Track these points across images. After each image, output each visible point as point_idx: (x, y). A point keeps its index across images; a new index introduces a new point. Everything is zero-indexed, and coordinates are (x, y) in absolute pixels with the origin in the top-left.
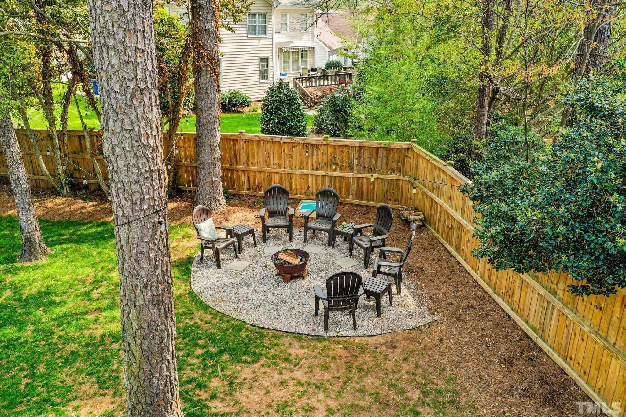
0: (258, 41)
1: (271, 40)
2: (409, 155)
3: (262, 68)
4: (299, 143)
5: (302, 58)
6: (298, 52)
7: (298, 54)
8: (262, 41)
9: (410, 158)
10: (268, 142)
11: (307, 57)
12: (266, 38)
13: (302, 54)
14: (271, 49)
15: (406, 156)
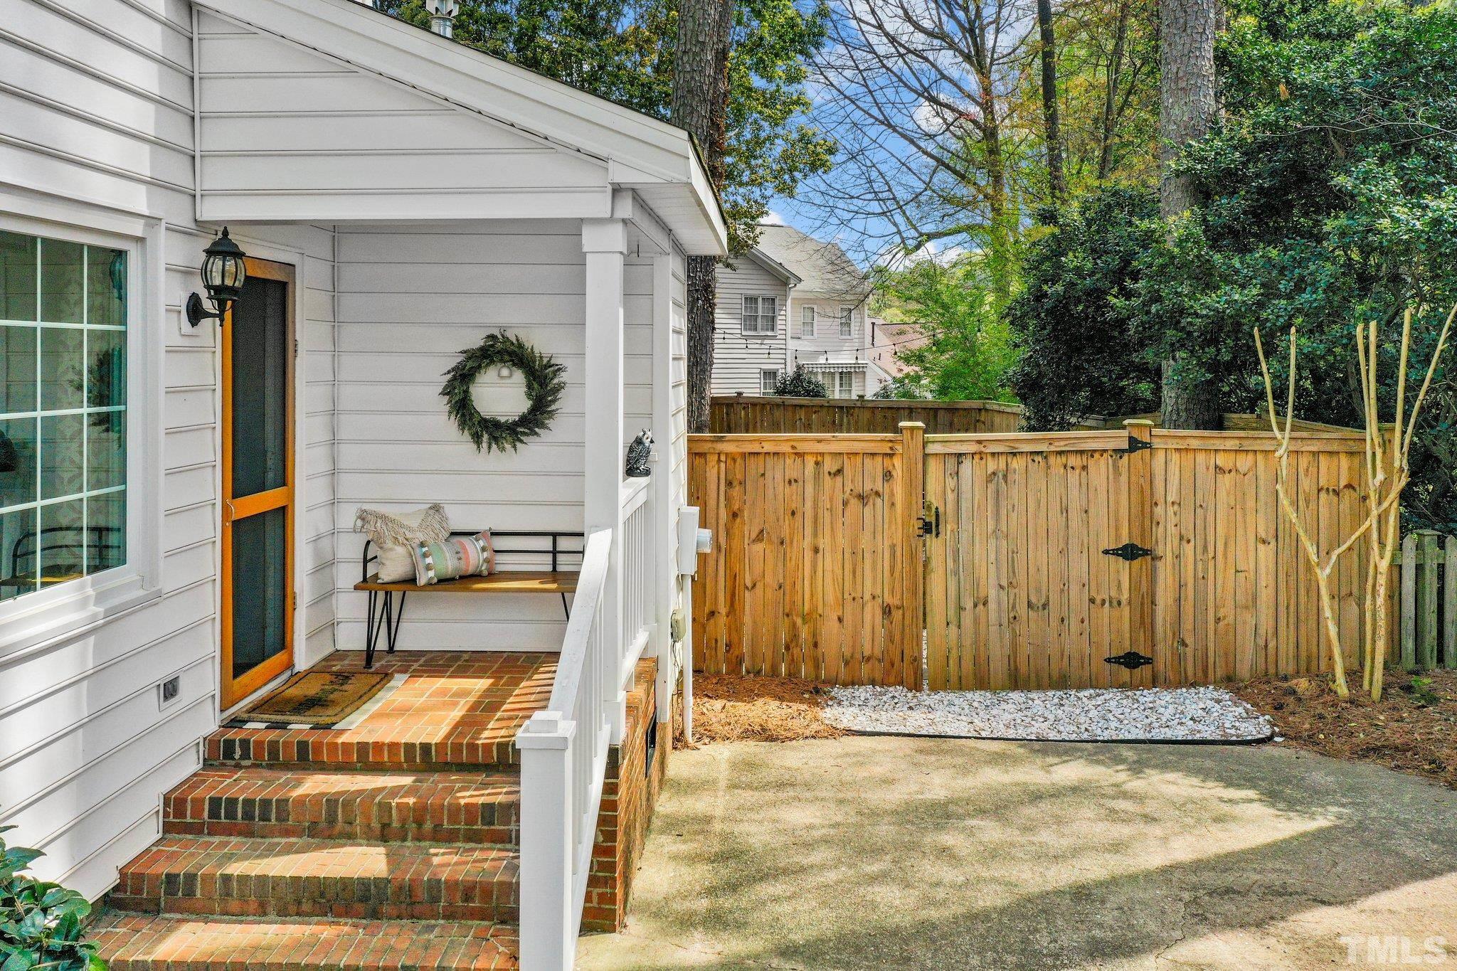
0: (759, 341)
1: (783, 342)
2: (983, 419)
3: (765, 388)
4: (822, 406)
5: (841, 385)
6: (833, 374)
7: (833, 379)
8: (766, 342)
9: (984, 423)
10: (778, 405)
11: (850, 385)
12: (774, 337)
13: (841, 378)
14: (784, 356)
15: (978, 421)
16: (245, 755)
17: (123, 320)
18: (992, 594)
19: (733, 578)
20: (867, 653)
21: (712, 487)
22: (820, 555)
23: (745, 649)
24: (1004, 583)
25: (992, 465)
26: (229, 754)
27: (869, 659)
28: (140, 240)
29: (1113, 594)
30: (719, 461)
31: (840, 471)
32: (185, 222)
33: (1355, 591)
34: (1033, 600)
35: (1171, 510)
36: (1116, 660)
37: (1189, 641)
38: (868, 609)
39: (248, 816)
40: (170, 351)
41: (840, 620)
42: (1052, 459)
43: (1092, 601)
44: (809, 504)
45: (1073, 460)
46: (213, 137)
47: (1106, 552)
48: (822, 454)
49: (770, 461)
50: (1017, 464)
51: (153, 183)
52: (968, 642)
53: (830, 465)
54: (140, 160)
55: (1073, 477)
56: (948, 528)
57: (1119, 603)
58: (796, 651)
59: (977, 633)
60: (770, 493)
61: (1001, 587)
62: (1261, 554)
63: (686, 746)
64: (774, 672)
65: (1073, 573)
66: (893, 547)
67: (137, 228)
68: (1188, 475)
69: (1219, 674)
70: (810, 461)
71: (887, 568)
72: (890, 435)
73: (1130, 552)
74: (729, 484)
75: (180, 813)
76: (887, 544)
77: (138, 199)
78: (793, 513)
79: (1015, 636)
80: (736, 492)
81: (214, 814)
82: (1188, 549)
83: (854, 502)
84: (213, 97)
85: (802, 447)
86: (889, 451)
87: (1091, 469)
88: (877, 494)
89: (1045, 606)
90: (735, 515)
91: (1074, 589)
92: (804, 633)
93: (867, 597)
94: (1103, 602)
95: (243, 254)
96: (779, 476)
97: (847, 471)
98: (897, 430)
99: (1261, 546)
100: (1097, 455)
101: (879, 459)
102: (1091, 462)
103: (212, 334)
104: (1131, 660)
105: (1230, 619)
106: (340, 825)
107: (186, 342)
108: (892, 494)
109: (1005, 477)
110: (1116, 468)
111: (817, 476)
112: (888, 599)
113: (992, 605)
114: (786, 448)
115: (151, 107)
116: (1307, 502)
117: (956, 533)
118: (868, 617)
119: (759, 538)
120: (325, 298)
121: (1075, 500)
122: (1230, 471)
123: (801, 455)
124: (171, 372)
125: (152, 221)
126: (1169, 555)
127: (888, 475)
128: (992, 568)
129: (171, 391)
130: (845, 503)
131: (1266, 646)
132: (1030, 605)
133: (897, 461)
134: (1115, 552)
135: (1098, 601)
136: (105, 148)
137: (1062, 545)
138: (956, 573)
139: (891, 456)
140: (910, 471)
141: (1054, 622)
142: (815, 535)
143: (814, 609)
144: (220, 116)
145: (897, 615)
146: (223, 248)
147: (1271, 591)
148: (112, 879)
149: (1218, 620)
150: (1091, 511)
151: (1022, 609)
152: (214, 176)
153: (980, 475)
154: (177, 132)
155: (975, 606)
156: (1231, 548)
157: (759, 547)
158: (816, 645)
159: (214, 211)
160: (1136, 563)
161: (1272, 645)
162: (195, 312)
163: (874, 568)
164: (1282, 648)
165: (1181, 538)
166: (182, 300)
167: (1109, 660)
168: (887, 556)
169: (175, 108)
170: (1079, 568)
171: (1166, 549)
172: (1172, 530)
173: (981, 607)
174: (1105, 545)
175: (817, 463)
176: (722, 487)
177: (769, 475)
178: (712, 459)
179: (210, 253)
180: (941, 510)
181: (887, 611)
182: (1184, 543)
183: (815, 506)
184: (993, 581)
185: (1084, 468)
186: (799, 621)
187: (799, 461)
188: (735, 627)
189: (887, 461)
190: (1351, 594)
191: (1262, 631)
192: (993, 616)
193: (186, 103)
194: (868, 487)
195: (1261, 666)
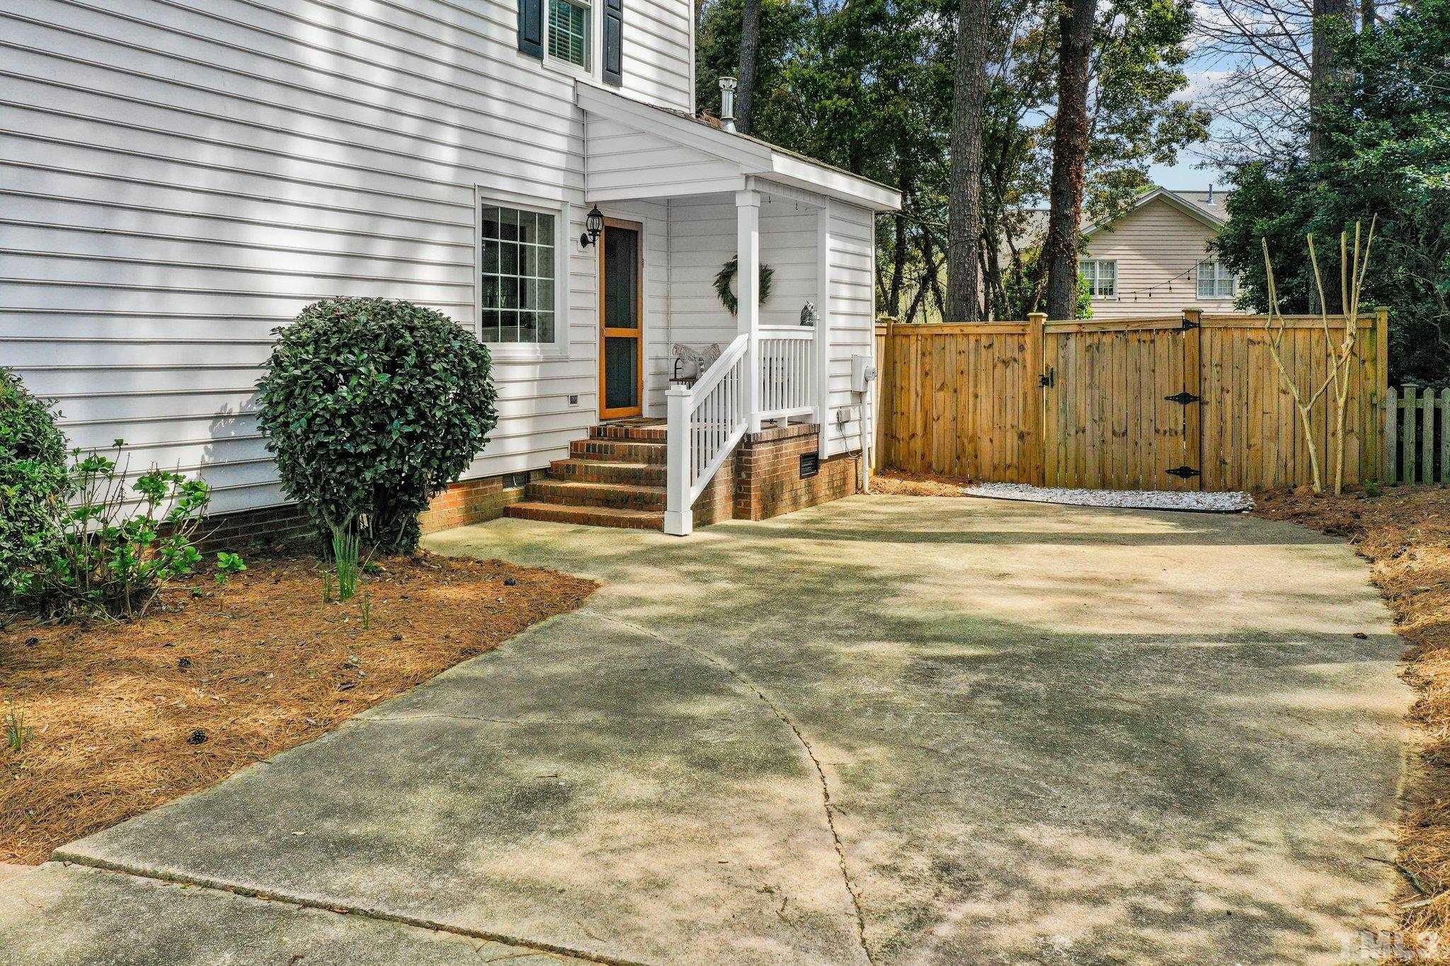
16: (605, 435)
17: (553, 244)
18: (1088, 425)
19: (926, 413)
20: (1008, 462)
21: (913, 356)
22: (979, 400)
23: (934, 459)
24: (1096, 418)
25: (1089, 341)
26: (599, 434)
27: (1009, 466)
28: (560, 211)
29: (1172, 426)
30: (917, 340)
31: (991, 346)
32: (580, 202)
33: (1356, 429)
34: (1117, 429)
35: (1215, 369)
36: (1174, 472)
37: (1228, 460)
38: (1009, 435)
39: (600, 452)
40: (573, 257)
41: (991, 441)
42: (1130, 336)
43: (1157, 431)
44: (972, 368)
45: (1146, 337)
46: (593, 165)
47: (1167, 398)
48: (980, 335)
49: (948, 340)
50: (1106, 339)
51: (565, 187)
52: (1072, 456)
53: (984, 341)
54: (559, 178)
55: (1144, 349)
56: (1059, 382)
57: (1176, 433)
58: (964, 460)
59: (1077, 450)
60: (948, 360)
61: (1095, 421)
62: (1282, 401)
63: (863, 492)
64: (951, 471)
65: (1144, 411)
66: (1025, 394)
67: (557, 206)
68: (1227, 345)
69: (1250, 485)
70: (972, 339)
71: (1021, 405)
72: (1021, 322)
73: (1184, 398)
74: (923, 354)
75: (576, 449)
76: (1021, 392)
77: (558, 194)
78: (962, 373)
79: (1104, 452)
80: (927, 359)
81: (588, 450)
82: (1228, 397)
83: (999, 365)
84: (594, 148)
85: (966, 331)
86: (1021, 332)
87: (1158, 343)
88: (1015, 360)
89: (1125, 433)
90: (927, 374)
91: (1145, 424)
92: (969, 448)
93: (1008, 426)
94: (1165, 432)
95: (602, 216)
96: (953, 349)
97: (996, 345)
98: (1027, 319)
99: (1282, 395)
100: (1161, 333)
101: (1016, 337)
102: (1157, 338)
103: (595, 252)
104: (1184, 472)
105: (1258, 447)
106: (633, 456)
107: (581, 254)
108: (1024, 360)
109: (1098, 348)
110: (1175, 341)
111: (977, 349)
112: (1022, 428)
113: (1088, 432)
114: (957, 331)
115: (564, 156)
116: (1318, 364)
117: (1065, 386)
118: (1009, 441)
119: (942, 388)
120: (663, 241)
121: (1145, 361)
122: (1259, 343)
123: (967, 335)
124: (573, 266)
125: (564, 203)
126: (1214, 402)
127: (1022, 348)
128: (1089, 408)
129: (573, 274)
130: (994, 367)
131: (1286, 466)
132: (1114, 433)
133: (1028, 339)
134: (1174, 399)
135: (1162, 432)
136: (544, 175)
137: (1137, 393)
138: (1064, 411)
139: (1023, 335)
140: (1035, 343)
141: (1131, 445)
142: (976, 386)
143: (975, 434)
144: (599, 156)
145: (1027, 438)
146: (595, 214)
147: (1290, 427)
148: (547, 464)
149: (1249, 447)
150: (1157, 370)
151: (1109, 435)
152: (594, 182)
153: (1081, 346)
154: (577, 165)
155: (1077, 432)
156: (1259, 396)
157: (941, 394)
158: (976, 457)
159: (593, 197)
160: (1188, 406)
161: (1290, 464)
162: (584, 241)
163: (1013, 409)
164: (1298, 467)
165: (1222, 389)
166: (579, 237)
167: (1169, 472)
168: (1021, 400)
169: (575, 155)
170: (1147, 408)
171: (1211, 396)
172: (1215, 384)
173: (1080, 434)
174: (1167, 394)
175: (977, 341)
176: (919, 357)
177: (947, 347)
178: (913, 339)
179: (589, 215)
180: (1055, 370)
181: (1021, 436)
182: (1225, 393)
183: (976, 368)
184: (1088, 416)
185: (1153, 341)
186: (966, 441)
187: (965, 339)
188: (927, 444)
189: (1021, 337)
190: (1352, 431)
191: (1283, 455)
192: (1089, 440)
193: (580, 151)
194: (1009, 354)
195: (1282, 479)
